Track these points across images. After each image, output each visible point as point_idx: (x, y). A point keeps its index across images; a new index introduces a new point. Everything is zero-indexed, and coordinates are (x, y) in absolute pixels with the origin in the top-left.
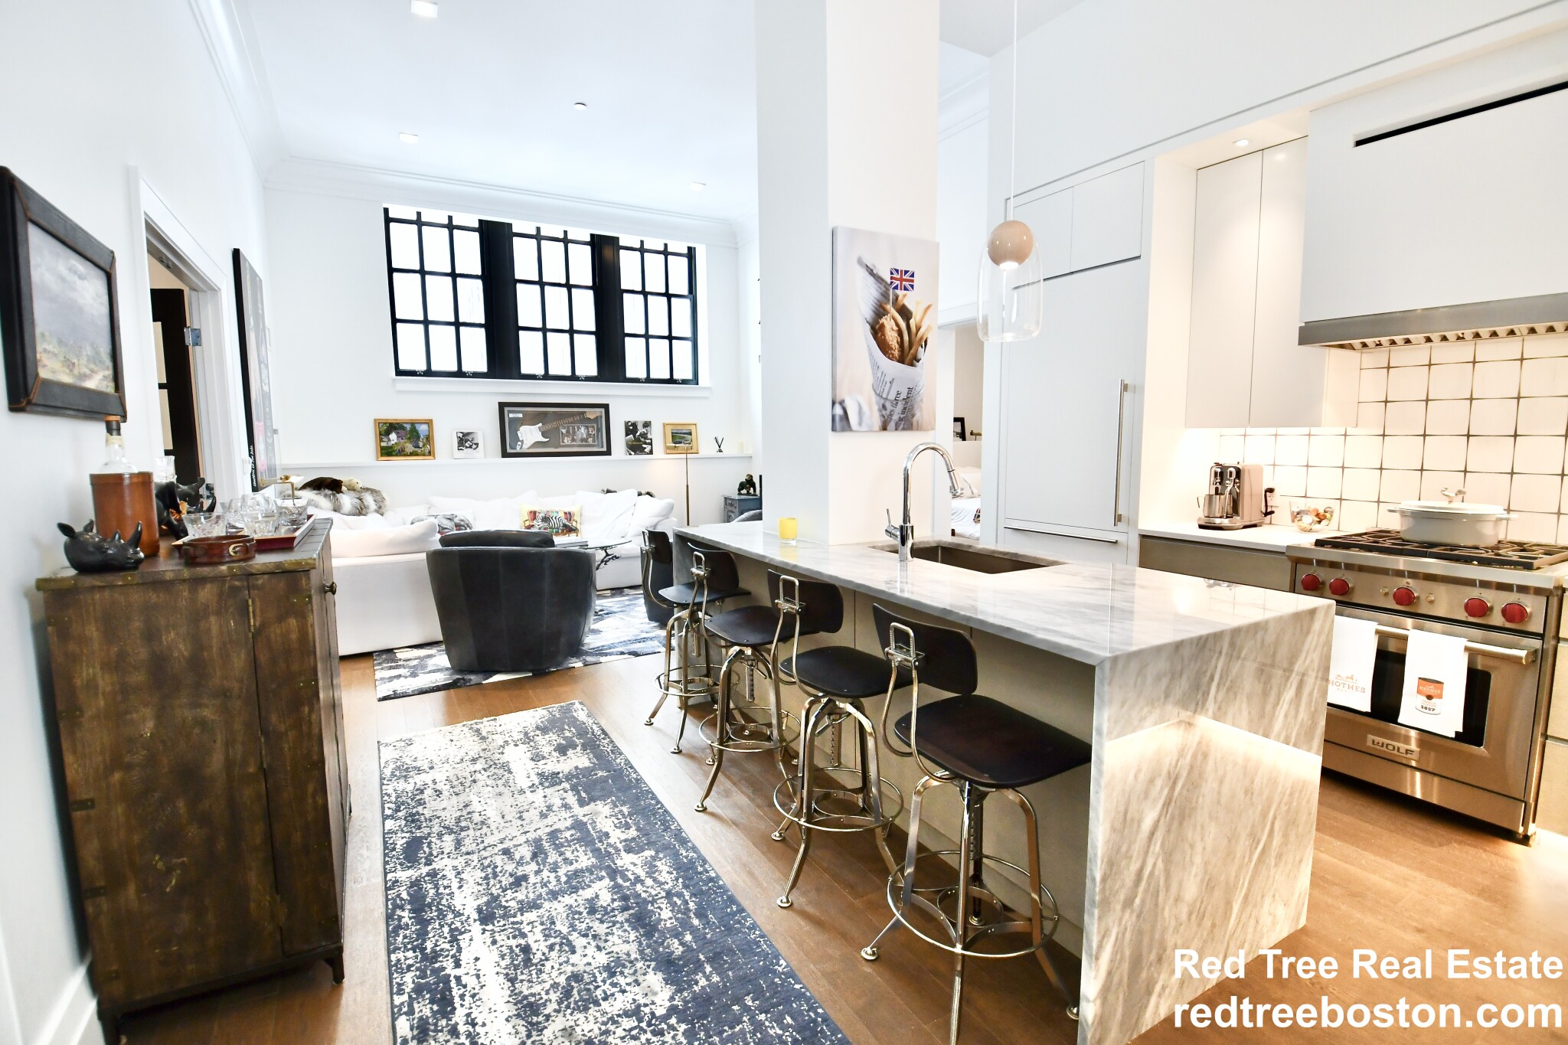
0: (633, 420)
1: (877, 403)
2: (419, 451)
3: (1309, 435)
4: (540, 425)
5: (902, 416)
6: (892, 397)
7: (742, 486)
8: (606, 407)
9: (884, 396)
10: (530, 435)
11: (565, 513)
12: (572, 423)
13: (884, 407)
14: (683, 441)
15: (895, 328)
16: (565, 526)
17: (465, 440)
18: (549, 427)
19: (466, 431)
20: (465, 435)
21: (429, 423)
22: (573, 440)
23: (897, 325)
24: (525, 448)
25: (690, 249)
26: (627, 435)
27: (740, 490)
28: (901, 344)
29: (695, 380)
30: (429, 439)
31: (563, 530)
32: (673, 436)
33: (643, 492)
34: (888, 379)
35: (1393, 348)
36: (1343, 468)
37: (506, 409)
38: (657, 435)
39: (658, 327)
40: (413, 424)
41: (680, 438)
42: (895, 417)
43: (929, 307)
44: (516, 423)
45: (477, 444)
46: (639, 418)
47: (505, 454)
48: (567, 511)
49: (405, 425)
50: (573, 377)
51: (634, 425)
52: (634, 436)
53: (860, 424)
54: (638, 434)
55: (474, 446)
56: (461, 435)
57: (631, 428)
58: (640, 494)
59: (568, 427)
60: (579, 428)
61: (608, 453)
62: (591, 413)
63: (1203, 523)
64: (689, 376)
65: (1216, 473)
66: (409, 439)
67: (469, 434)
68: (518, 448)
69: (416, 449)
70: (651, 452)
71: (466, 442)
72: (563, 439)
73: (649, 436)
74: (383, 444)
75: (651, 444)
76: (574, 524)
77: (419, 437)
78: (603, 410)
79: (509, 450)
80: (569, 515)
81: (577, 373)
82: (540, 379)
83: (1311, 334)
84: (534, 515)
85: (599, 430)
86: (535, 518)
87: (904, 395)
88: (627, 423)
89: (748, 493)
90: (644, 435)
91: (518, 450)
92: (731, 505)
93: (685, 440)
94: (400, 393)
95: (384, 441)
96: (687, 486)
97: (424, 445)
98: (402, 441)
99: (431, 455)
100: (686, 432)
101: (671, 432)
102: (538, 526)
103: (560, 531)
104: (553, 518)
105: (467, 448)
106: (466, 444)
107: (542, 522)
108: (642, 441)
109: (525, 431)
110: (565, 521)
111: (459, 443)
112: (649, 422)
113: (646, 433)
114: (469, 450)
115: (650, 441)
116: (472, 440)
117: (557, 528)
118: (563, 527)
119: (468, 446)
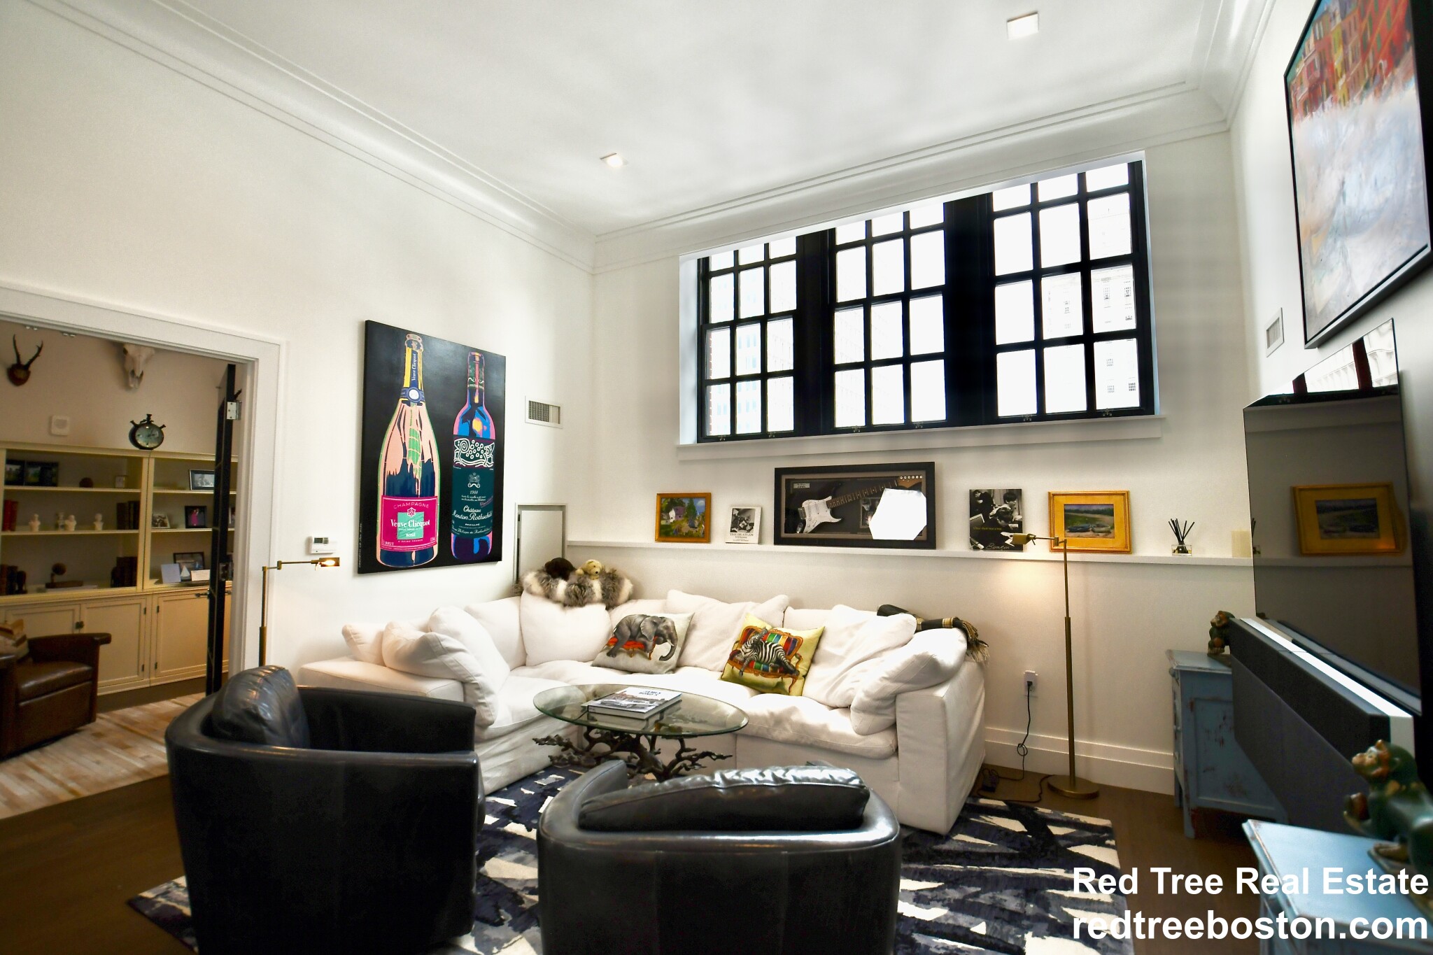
0: (985, 488)
2: (694, 531)
4: (829, 498)
8: (930, 467)
10: (816, 512)
11: (789, 640)
14: (1091, 526)
17: (741, 520)
18: (841, 501)
19: (742, 508)
20: (740, 512)
21: (707, 497)
26: (972, 513)
29: (1146, 408)
30: (707, 517)
31: (774, 669)
32: (1067, 518)
37: (786, 478)
38: (1035, 518)
39: (1062, 322)
40: (693, 497)
41: (1086, 521)
45: (752, 525)
46: (999, 485)
47: (778, 539)
48: (791, 633)
49: (684, 501)
51: (988, 496)
52: (986, 517)
54: (995, 511)
55: (748, 528)
56: (736, 512)
57: (980, 502)
61: (930, 543)
64: (1133, 400)
66: (686, 516)
67: (746, 511)
68: (798, 531)
69: (691, 529)
70: (1019, 547)
71: (741, 521)
72: (864, 520)
73: (1017, 517)
74: (663, 523)
75: (1020, 532)
76: (794, 661)
77: (696, 515)
78: (924, 474)
79: (784, 535)
80: (793, 644)
81: (914, 419)
82: (859, 432)
84: (746, 634)
86: (745, 641)
88: (973, 494)
90: (1006, 515)
91: (798, 534)
93: (1098, 526)
94: (683, 462)
95: (664, 519)
96: (1068, 621)
97: (699, 525)
98: (680, 519)
99: (705, 537)
100: (1101, 508)
101: (1065, 511)
102: (745, 653)
103: (770, 669)
104: (768, 645)
105: (740, 529)
106: (740, 525)
107: (751, 648)
108: (999, 526)
109: (809, 508)
110: (781, 654)
111: (732, 523)
112: (1020, 491)
113: (1012, 512)
114: (743, 533)
115: (1017, 525)
116: (747, 520)
117: (767, 664)
118: (775, 663)
119: (742, 527)
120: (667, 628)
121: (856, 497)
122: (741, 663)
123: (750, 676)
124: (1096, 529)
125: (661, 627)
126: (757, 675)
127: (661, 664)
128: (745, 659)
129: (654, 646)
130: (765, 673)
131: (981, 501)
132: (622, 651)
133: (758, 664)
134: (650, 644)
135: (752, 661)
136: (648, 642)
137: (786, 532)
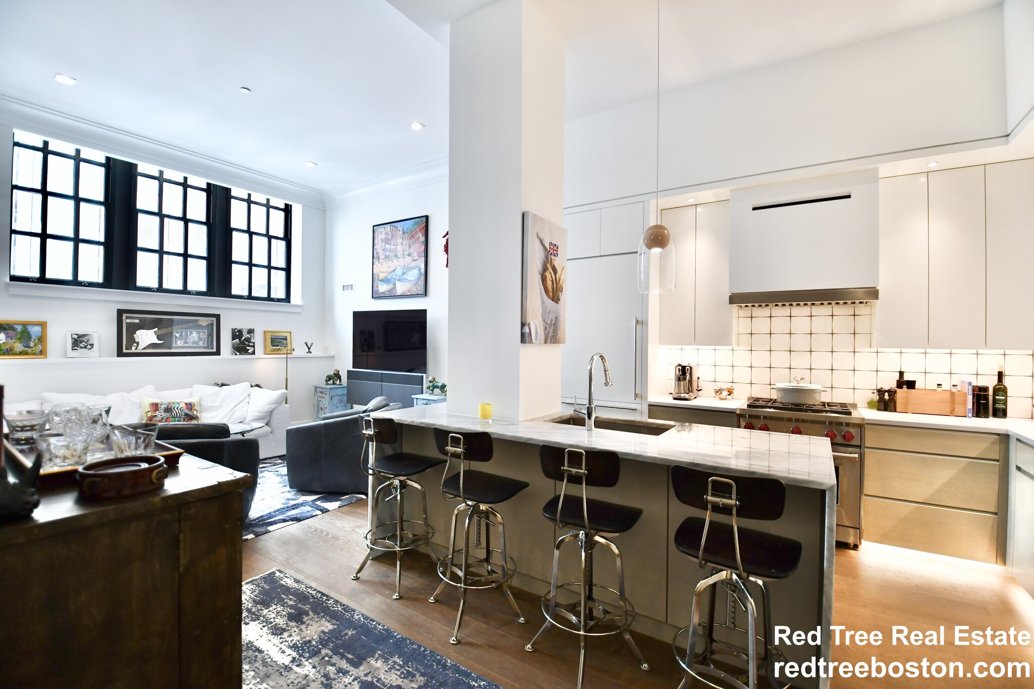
0: (239, 327)
1: (543, 326)
2: (29, 350)
3: (715, 350)
4: (156, 329)
5: (553, 334)
6: (549, 322)
7: (329, 378)
8: (218, 317)
9: (546, 321)
11: (186, 404)
12: (186, 328)
13: (546, 328)
14: (280, 344)
15: (551, 279)
16: (186, 415)
17: (79, 342)
19: (81, 333)
20: (80, 336)
21: (43, 325)
22: (186, 342)
23: (552, 278)
24: (140, 350)
25: (287, 205)
26: (233, 339)
27: (327, 381)
28: (553, 288)
29: (288, 299)
30: (41, 339)
31: (184, 419)
32: (272, 341)
33: (253, 384)
34: (548, 311)
35: (753, 308)
36: (733, 366)
37: (124, 316)
38: (258, 340)
39: (260, 258)
40: (25, 325)
41: (278, 342)
42: (550, 335)
43: (563, 268)
44: (133, 328)
45: (92, 345)
46: (244, 325)
47: (120, 354)
48: (187, 401)
49: (15, 326)
50: (185, 291)
51: (240, 331)
52: (240, 340)
53: (536, 339)
54: (243, 338)
55: (89, 347)
56: (76, 337)
58: (252, 386)
59: (182, 332)
60: (191, 333)
61: (218, 353)
62: (204, 321)
63: (676, 397)
64: (283, 296)
65: (679, 369)
66: (19, 339)
67: (83, 335)
68: (133, 348)
69: (26, 349)
70: (254, 353)
71: (81, 342)
72: (176, 342)
73: (252, 340)
75: (254, 346)
76: (195, 413)
77: (31, 337)
78: (215, 319)
79: (125, 351)
80: (190, 406)
81: (189, 288)
82: (154, 291)
83: (734, 299)
84: (155, 407)
85: (210, 335)
86: (157, 409)
87: (553, 322)
88: (234, 330)
89: (334, 383)
90: (248, 340)
91: (133, 350)
92: (322, 392)
96: (287, 379)
97: (34, 344)
98: (11, 340)
99: (41, 354)
100: (283, 337)
101: (270, 338)
103: (182, 419)
104: (175, 409)
105: (82, 348)
106: (81, 345)
107: (163, 412)
108: (246, 344)
109: (141, 335)
110: (187, 410)
111: (73, 344)
112: (253, 330)
113: (251, 338)
114: (84, 350)
115: (253, 344)
116: (87, 342)
117: (180, 417)
119: (83, 346)
121: (171, 329)
128: (163, 418)
131: (238, 334)
133: (173, 418)
135: (168, 418)
137: (126, 349)
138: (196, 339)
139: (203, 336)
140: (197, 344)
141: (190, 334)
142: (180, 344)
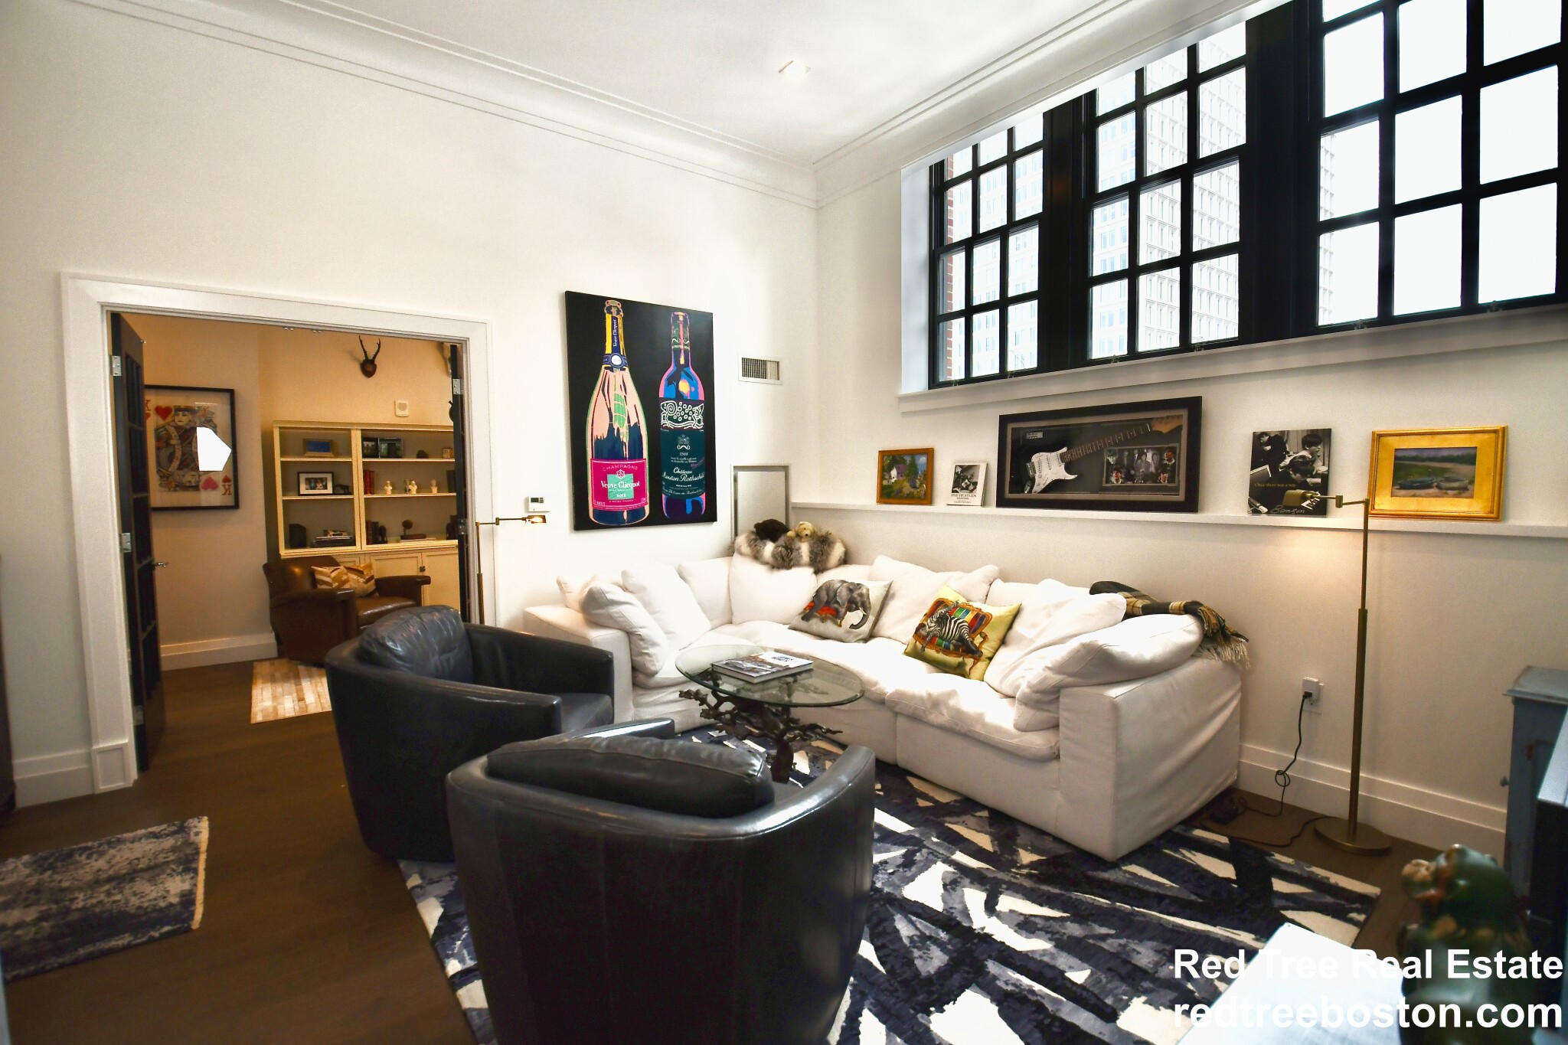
2: (915, 491)
4: (1065, 450)
8: (1192, 404)
10: (1048, 468)
14: (1436, 480)
16: (961, 639)
19: (966, 464)
20: (962, 469)
21: (929, 453)
22: (1129, 477)
24: (1033, 496)
26: (1255, 464)
30: (929, 476)
31: (956, 647)
32: (1398, 468)
37: (1010, 427)
38: (1344, 466)
39: (1428, 175)
40: (914, 453)
41: (1428, 473)
44: (1025, 451)
45: (975, 484)
46: (1299, 421)
47: (1001, 500)
49: (905, 458)
51: (1281, 440)
52: (1274, 469)
54: (1287, 461)
55: (971, 487)
56: (959, 470)
57: (1267, 448)
59: (1121, 451)
60: (1142, 453)
61: (1190, 505)
64: (1544, 286)
66: (908, 476)
67: (970, 467)
68: (1026, 491)
69: (913, 490)
70: (1320, 510)
71: (963, 480)
73: (1322, 469)
74: (885, 483)
76: (978, 640)
77: (918, 473)
79: (1008, 495)
80: (980, 620)
81: (1195, 339)
82: (1120, 362)
85: (1179, 456)
88: (1257, 437)
90: (1304, 467)
91: (1026, 495)
93: (1448, 480)
94: (905, 414)
95: (886, 479)
96: (1363, 614)
97: (921, 485)
98: (901, 479)
99: (927, 498)
100: (1455, 453)
101: (1396, 458)
102: (929, 628)
103: (952, 647)
104: (953, 621)
105: (963, 489)
107: (936, 622)
108: (1295, 482)
109: (1040, 463)
110: (965, 631)
111: (954, 482)
112: (1327, 433)
113: (1313, 461)
114: (965, 493)
115: (1319, 480)
116: (970, 478)
117: (949, 641)
118: (956, 641)
119: (964, 486)
120: (861, 595)
121: (1096, 446)
122: (924, 638)
123: (931, 652)
124: (1445, 485)
125: (855, 595)
126: (938, 652)
127: (851, 632)
128: (928, 633)
129: (845, 613)
130: (946, 651)
131: (1269, 448)
132: (816, 617)
133: (940, 641)
134: (843, 610)
135: (934, 637)
136: (840, 609)
137: (1009, 492)
138: (1152, 469)
139: (1170, 460)
140: (1155, 482)
141: (1139, 457)
142: (1117, 480)
